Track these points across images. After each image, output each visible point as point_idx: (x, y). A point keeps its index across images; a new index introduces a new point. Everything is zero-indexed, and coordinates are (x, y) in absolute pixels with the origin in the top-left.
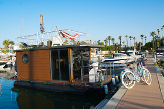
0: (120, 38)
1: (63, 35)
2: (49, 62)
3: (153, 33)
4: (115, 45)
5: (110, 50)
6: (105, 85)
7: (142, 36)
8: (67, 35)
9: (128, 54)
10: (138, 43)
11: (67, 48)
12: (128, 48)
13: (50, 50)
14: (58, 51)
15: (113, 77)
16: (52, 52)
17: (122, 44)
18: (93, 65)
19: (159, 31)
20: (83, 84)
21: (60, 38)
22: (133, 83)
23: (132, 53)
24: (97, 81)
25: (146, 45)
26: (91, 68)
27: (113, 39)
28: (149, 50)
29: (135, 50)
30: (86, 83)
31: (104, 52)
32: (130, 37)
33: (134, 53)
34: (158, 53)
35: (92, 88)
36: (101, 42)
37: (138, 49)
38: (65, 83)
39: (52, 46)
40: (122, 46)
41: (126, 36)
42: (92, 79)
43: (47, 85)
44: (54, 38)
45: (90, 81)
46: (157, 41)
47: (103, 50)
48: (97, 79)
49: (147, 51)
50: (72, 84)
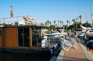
0: (55, 22)
1: (25, 19)
2: (16, 35)
3: (74, 20)
4: (52, 26)
5: (48, 29)
6: (51, 49)
7: (68, 21)
8: (28, 19)
9: (60, 32)
10: (65, 25)
11: (29, 27)
12: (59, 28)
13: (17, 28)
14: (22, 29)
15: (55, 45)
16: (18, 29)
17: (56, 25)
18: (44, 37)
19: (77, 19)
20: (38, 49)
21: (23, 21)
22: (68, 48)
23: (62, 31)
24: (47, 47)
25: (70, 26)
26: (43, 39)
27: (50, 23)
28: (71, 29)
29: (64, 29)
30: (40, 48)
31: (45, 30)
32: (61, 22)
33: (63, 31)
34: (77, 32)
35: (43, 51)
36: (43, 24)
37: (65, 29)
38: (27, 48)
39: (19, 25)
40: (56, 27)
41: (58, 21)
42: (43, 45)
43: (15, 49)
44: (20, 21)
45: (42, 47)
46: (76, 25)
47: (44, 29)
48: (47, 45)
49: (70, 30)
50: (32, 49)
